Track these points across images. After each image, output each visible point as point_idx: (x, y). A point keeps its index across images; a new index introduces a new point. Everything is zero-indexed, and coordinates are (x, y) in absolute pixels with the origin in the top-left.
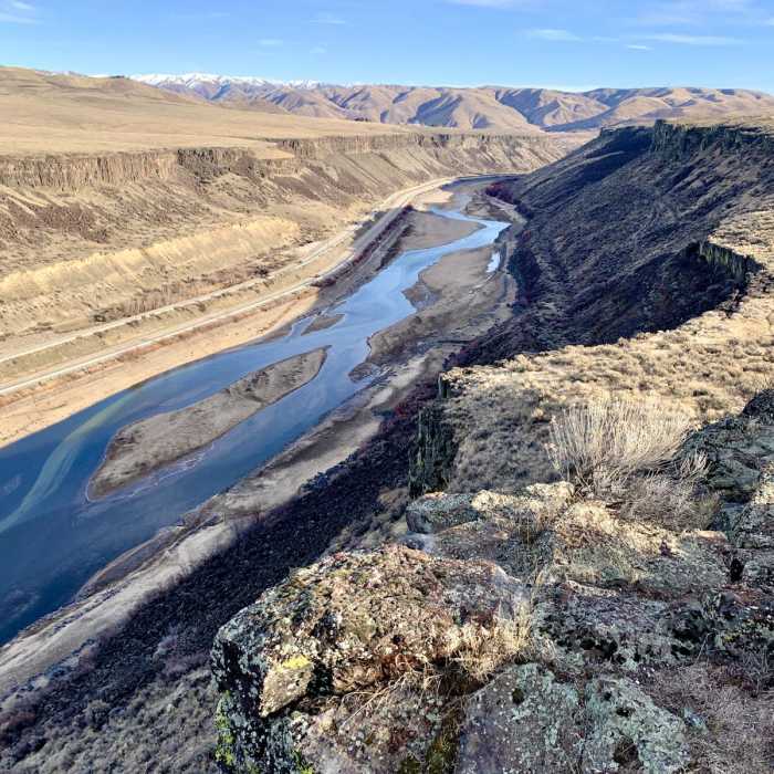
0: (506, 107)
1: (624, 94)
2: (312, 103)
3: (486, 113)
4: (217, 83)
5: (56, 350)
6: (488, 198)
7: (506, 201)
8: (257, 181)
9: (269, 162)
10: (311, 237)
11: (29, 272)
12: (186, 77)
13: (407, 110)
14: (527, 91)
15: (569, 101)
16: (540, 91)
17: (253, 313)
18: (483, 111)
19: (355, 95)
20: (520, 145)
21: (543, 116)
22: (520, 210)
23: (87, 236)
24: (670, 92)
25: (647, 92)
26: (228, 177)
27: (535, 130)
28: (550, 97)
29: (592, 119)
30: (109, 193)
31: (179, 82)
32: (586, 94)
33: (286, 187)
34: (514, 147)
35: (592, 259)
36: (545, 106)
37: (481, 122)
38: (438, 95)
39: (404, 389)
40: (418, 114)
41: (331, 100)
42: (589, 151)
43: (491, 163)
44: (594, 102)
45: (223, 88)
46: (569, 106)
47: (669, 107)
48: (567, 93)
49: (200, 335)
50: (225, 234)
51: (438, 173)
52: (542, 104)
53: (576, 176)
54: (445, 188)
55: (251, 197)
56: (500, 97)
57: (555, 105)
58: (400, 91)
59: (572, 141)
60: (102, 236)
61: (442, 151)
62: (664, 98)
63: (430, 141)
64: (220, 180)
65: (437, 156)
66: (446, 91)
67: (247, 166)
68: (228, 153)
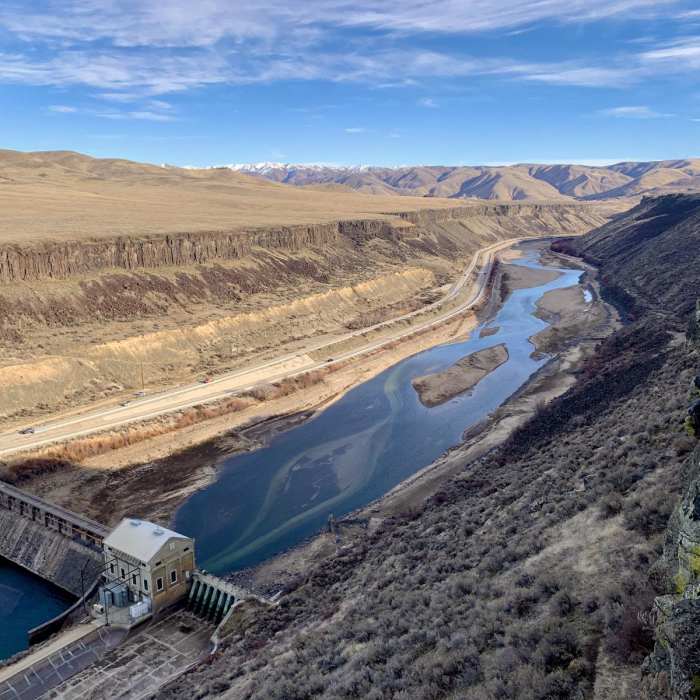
0: (538, 181)
1: (646, 167)
2: (369, 184)
3: (522, 186)
4: (285, 169)
5: (346, 342)
6: (554, 253)
7: (572, 255)
8: (396, 243)
9: (401, 229)
10: (443, 281)
11: (302, 300)
12: (259, 166)
13: (451, 186)
14: (557, 168)
15: (595, 174)
16: (568, 167)
17: (441, 326)
18: (521, 185)
19: (404, 176)
20: (567, 212)
21: (574, 187)
22: (587, 261)
23: (317, 279)
24: (687, 164)
25: (667, 164)
26: (376, 241)
27: (569, 199)
28: (578, 172)
29: (619, 189)
30: (318, 252)
31: (253, 170)
32: (610, 168)
33: (414, 246)
34: (562, 214)
35: (675, 289)
36: (574, 180)
37: (520, 195)
38: (478, 173)
39: (578, 362)
40: (462, 189)
41: (385, 180)
42: (636, 215)
43: (544, 227)
44: (617, 174)
45: (290, 173)
46: (596, 179)
47: (690, 177)
48: (593, 168)
49: (418, 337)
50: (393, 279)
51: (504, 236)
52: (571, 178)
53: (632, 233)
54: (513, 247)
55: (394, 255)
56: (533, 173)
57: (584, 178)
58: (444, 171)
59: (605, 208)
60: (324, 279)
61: (503, 219)
62: (683, 169)
63: (493, 211)
64: (371, 243)
65: (500, 223)
66: (484, 170)
67: (387, 232)
68: (374, 224)
